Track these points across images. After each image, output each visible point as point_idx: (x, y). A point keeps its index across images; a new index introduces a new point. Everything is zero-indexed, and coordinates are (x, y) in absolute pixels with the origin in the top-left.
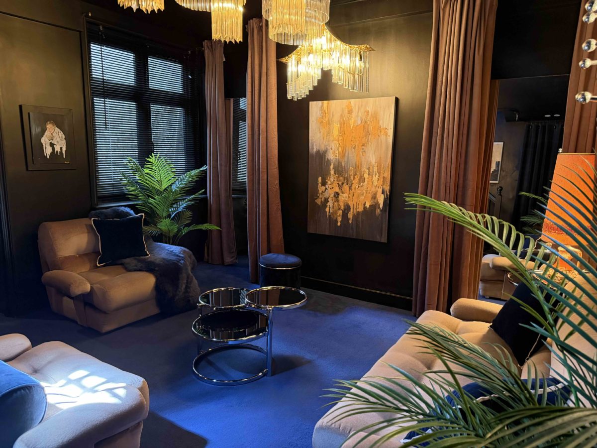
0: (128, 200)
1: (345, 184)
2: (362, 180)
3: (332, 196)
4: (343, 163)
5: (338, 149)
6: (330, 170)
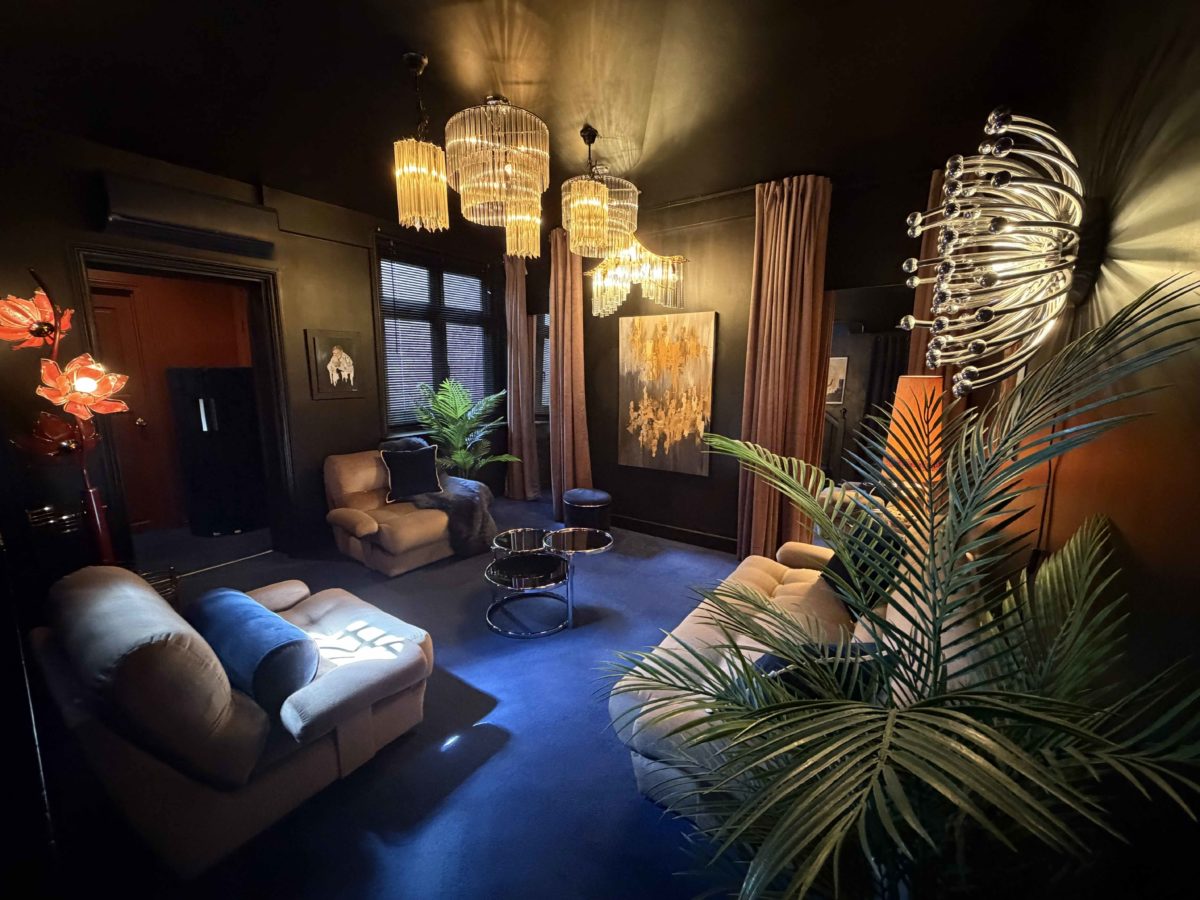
0: (421, 429)
1: (660, 410)
2: (679, 405)
3: (646, 423)
4: (658, 386)
5: (652, 370)
6: (643, 394)
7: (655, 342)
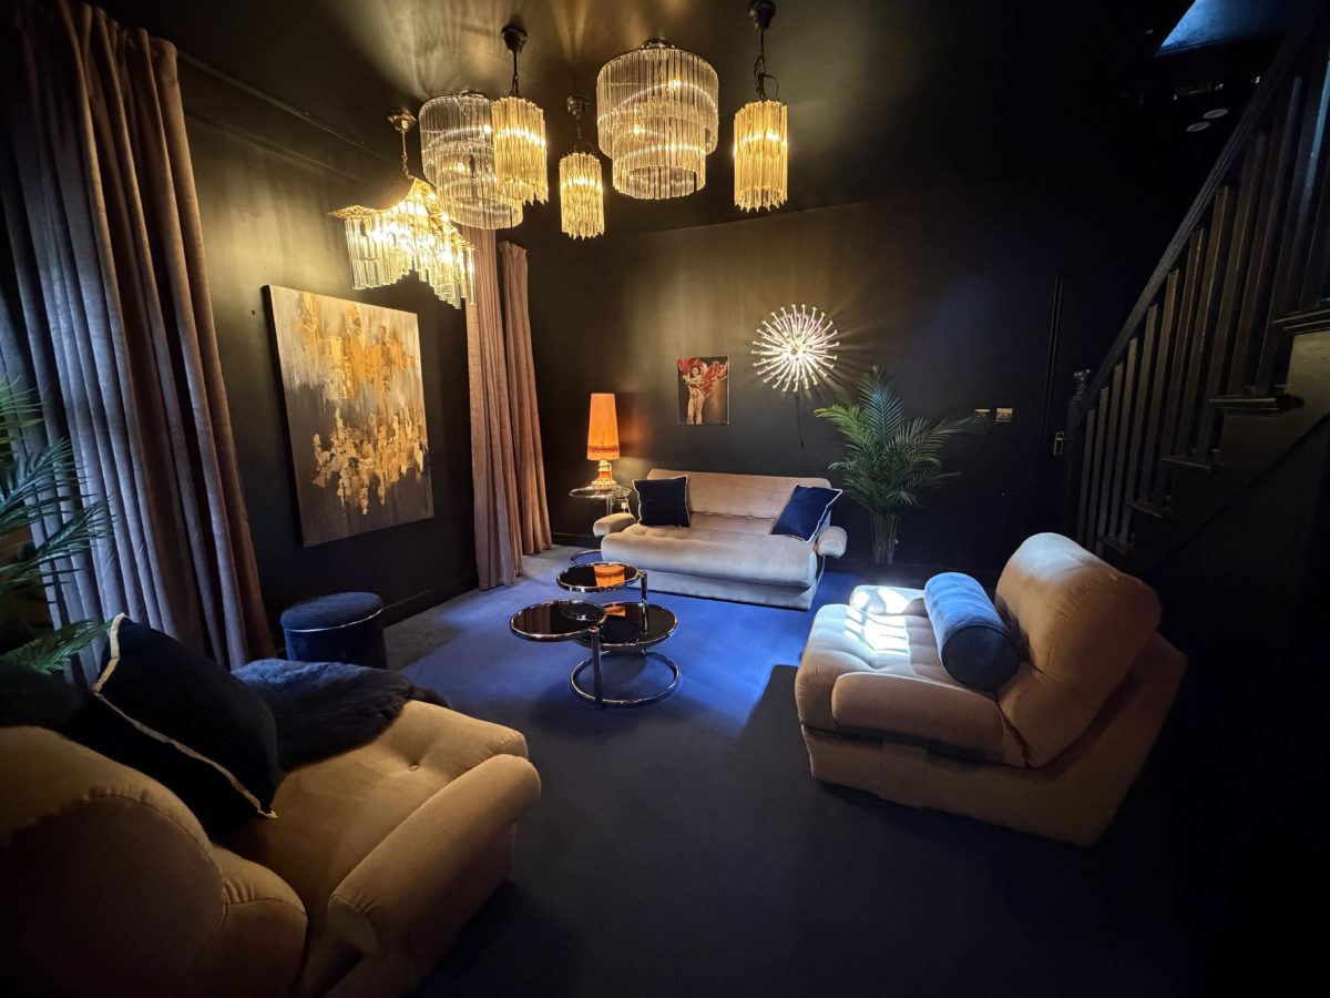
1: (366, 442)
2: (391, 433)
4: (358, 409)
5: (345, 383)
6: (335, 421)
7: (344, 340)
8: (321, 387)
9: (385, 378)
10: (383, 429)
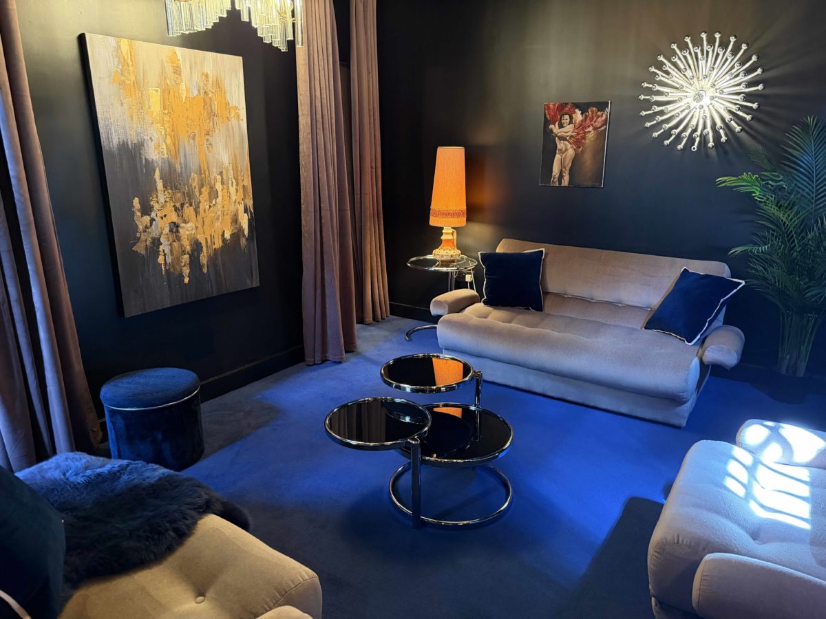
1: (187, 205)
3: (167, 230)
4: (178, 168)
5: (165, 141)
6: (155, 182)
7: (163, 92)
8: (140, 146)
9: (208, 134)
10: (205, 190)
